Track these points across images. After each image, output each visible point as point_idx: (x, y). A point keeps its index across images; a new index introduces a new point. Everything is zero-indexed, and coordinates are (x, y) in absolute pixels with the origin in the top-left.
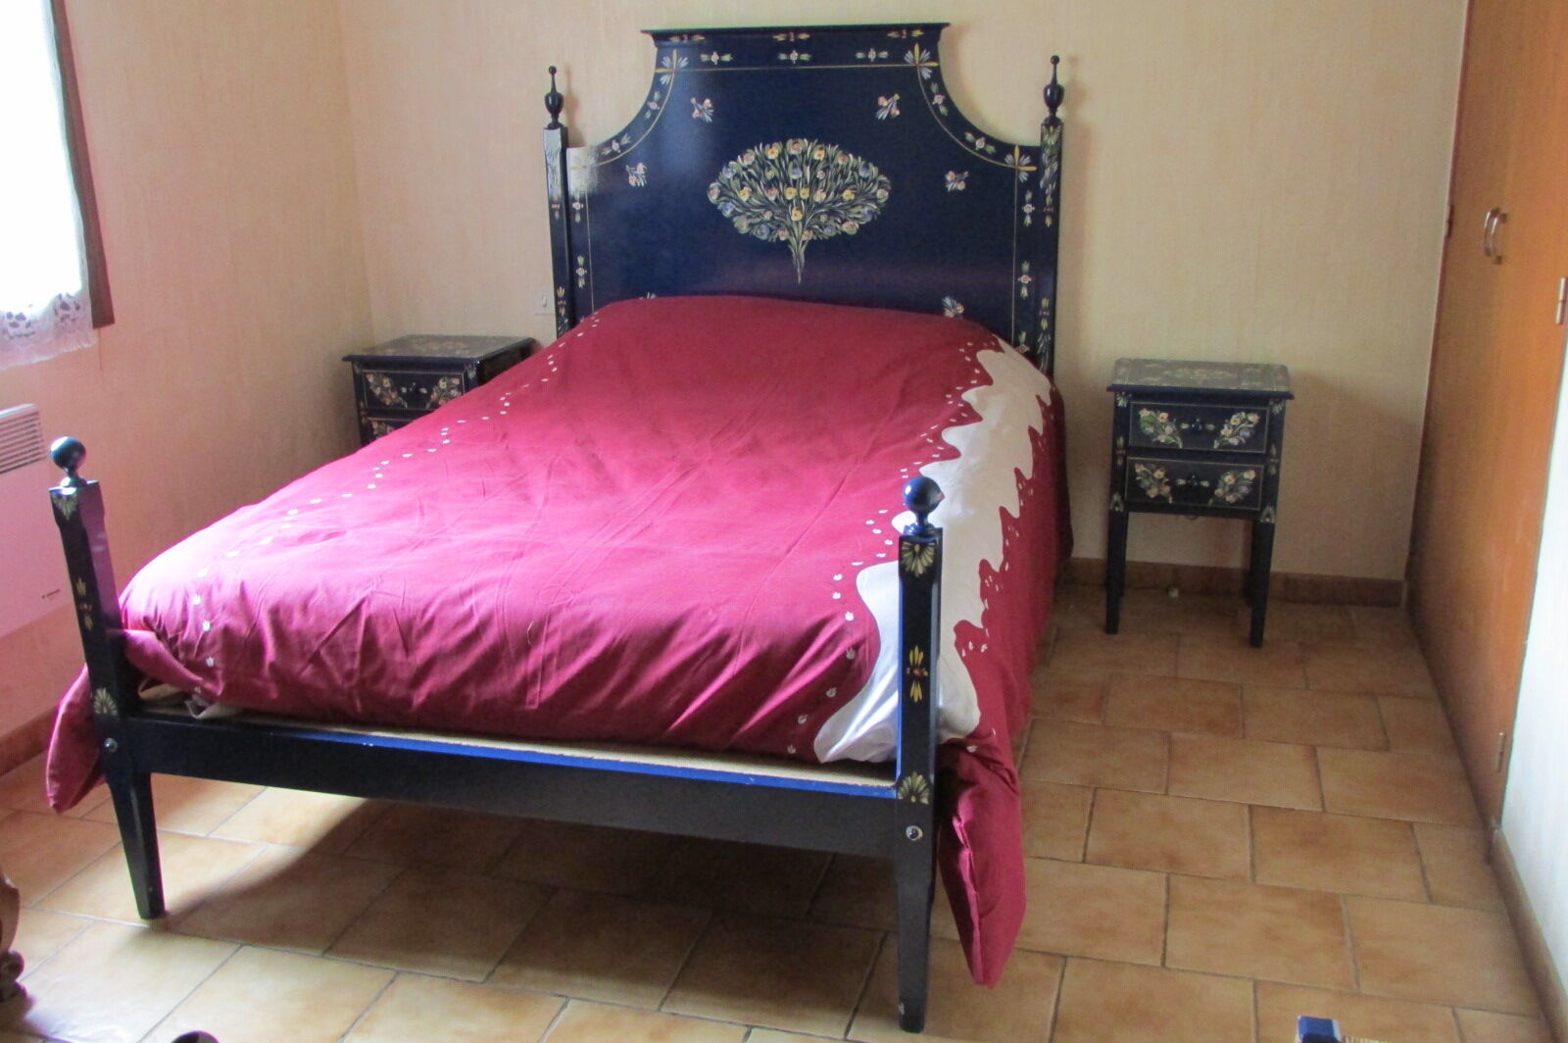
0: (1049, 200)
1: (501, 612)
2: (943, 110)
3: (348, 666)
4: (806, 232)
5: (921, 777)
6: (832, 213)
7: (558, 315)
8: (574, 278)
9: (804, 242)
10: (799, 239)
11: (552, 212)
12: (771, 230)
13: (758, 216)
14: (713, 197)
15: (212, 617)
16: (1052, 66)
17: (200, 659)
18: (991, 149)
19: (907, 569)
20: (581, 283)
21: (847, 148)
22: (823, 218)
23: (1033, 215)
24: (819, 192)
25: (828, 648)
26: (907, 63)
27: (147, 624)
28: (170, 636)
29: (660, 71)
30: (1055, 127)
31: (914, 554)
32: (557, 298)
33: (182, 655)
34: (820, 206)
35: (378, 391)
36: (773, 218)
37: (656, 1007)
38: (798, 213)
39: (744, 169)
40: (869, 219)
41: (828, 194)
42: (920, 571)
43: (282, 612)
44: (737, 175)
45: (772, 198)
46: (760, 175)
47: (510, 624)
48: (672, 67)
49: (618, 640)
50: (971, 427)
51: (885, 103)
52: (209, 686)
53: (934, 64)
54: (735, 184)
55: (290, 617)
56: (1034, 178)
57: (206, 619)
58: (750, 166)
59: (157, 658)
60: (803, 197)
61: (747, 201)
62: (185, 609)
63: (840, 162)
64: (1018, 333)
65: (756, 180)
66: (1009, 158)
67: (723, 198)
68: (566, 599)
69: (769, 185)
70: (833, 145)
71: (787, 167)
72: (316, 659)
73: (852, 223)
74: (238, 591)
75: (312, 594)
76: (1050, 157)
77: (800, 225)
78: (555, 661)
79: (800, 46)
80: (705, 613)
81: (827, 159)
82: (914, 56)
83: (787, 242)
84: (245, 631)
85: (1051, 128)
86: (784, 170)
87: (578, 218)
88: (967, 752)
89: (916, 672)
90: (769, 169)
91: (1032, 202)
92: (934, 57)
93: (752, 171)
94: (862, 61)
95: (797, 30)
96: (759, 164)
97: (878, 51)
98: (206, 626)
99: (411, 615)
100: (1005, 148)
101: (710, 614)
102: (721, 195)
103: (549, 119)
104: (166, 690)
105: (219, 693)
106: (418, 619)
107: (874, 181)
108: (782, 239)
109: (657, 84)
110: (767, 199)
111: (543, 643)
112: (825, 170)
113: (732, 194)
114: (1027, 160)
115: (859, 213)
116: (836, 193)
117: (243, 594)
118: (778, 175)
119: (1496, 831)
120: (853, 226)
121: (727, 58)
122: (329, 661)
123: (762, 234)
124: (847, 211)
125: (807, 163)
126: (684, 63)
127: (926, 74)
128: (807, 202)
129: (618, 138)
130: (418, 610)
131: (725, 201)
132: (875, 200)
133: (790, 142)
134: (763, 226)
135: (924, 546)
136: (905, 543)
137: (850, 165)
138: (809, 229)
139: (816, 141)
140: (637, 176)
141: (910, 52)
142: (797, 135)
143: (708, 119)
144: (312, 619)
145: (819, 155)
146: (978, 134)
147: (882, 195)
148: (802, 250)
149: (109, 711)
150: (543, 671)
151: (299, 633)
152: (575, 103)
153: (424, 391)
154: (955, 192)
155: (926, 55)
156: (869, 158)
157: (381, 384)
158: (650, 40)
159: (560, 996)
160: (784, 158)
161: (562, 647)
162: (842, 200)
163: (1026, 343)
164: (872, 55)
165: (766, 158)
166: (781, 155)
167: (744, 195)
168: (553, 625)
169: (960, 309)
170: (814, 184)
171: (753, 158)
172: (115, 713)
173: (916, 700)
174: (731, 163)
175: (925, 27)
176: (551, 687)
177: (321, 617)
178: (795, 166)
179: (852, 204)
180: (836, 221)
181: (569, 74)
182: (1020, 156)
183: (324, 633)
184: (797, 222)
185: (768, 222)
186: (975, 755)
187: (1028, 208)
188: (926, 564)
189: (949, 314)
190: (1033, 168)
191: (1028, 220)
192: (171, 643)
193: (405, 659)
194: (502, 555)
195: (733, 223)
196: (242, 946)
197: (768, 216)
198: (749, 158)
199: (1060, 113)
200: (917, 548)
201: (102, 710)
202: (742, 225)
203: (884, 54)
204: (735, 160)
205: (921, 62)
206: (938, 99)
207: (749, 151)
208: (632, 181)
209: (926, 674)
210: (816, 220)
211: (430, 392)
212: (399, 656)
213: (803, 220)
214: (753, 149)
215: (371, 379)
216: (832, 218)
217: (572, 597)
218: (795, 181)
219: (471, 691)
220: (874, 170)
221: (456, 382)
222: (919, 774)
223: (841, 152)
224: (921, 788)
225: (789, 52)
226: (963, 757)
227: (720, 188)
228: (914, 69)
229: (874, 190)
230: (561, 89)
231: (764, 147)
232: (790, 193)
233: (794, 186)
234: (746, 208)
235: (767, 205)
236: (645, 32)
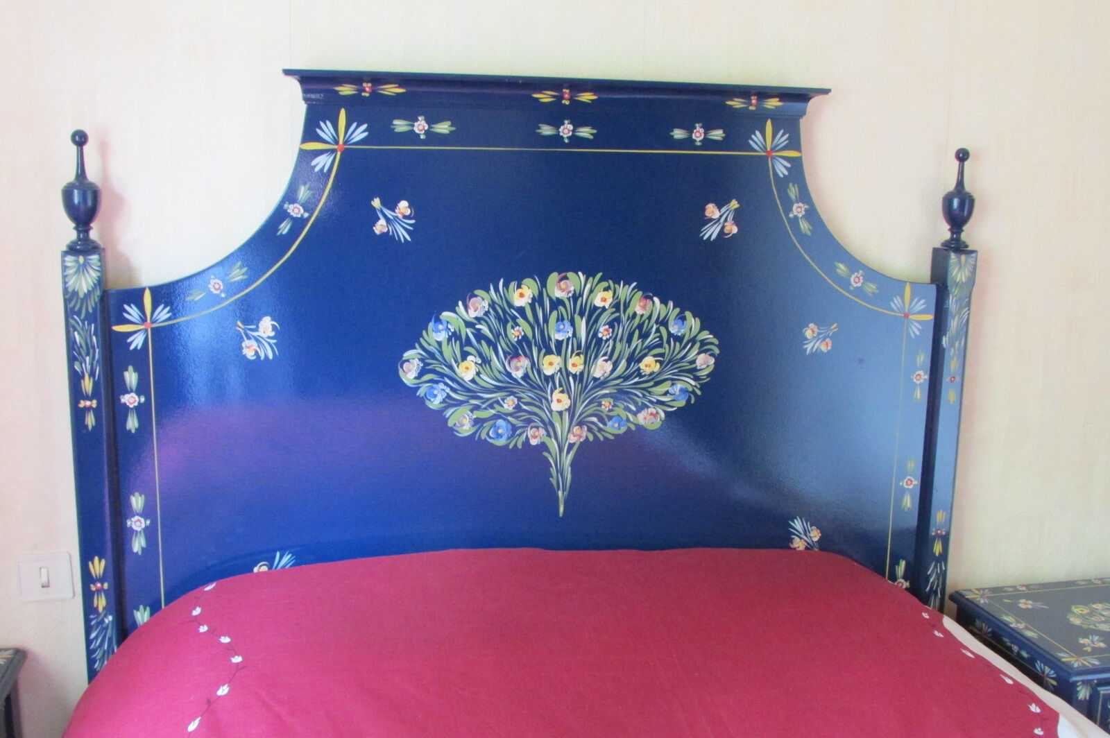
0: (951, 365)
2: (804, 226)
4: (576, 429)
6: (621, 395)
7: (89, 609)
8: (121, 536)
9: (571, 446)
10: (562, 443)
11: (78, 416)
12: (514, 429)
13: (491, 406)
14: (409, 374)
16: (957, 164)
18: (871, 288)
20: (138, 544)
21: (650, 288)
22: (606, 404)
23: (926, 387)
24: (600, 360)
26: (753, 150)
29: (313, 147)
32: (87, 578)
34: (601, 383)
36: (518, 408)
38: (564, 397)
39: (469, 324)
40: (681, 403)
41: (616, 366)
44: (455, 336)
45: (518, 375)
46: (498, 335)
48: (337, 142)
51: (716, 215)
53: (793, 154)
54: (450, 351)
56: (932, 331)
58: (478, 320)
60: (572, 370)
61: (473, 381)
63: (639, 311)
64: (894, 562)
65: (489, 342)
66: (897, 303)
67: (427, 377)
69: (513, 353)
70: (628, 283)
71: (546, 320)
73: (652, 410)
77: (566, 416)
79: (579, 115)
81: (616, 306)
82: (764, 140)
83: (543, 447)
86: (539, 325)
87: (132, 423)
90: (515, 324)
91: (925, 367)
92: (795, 143)
93: (485, 329)
95: (578, 85)
96: (498, 317)
97: (708, 128)
100: (889, 287)
102: (422, 373)
103: (67, 231)
107: (693, 341)
108: (534, 442)
109: (303, 172)
110: (509, 375)
112: (611, 324)
113: (447, 371)
114: (920, 305)
115: (666, 393)
116: (629, 361)
118: (530, 334)
120: (655, 415)
121: (443, 128)
123: (499, 436)
124: (646, 391)
125: (582, 314)
126: (360, 133)
127: (781, 169)
128: (579, 378)
129: (219, 270)
131: (431, 381)
132: (693, 372)
133: (554, 277)
134: (500, 422)
137: (654, 318)
138: (580, 424)
139: (599, 275)
140: (257, 340)
141: (757, 133)
142: (565, 267)
143: (405, 236)
145: (604, 300)
146: (854, 264)
147: (705, 363)
148: (568, 460)
152: (119, 201)
154: (818, 355)
155: (782, 139)
156: (685, 303)
158: (294, 86)
160: (542, 304)
162: (638, 372)
163: (905, 577)
164: (698, 135)
165: (510, 306)
166: (537, 300)
169: (816, 536)
171: (486, 304)
174: (446, 315)
175: (783, 93)
178: (560, 319)
179: (656, 380)
180: (629, 410)
182: (913, 299)
184: (561, 413)
185: (511, 415)
187: (919, 377)
189: (799, 544)
190: (930, 317)
195: (446, 420)
197: (509, 404)
198: (479, 304)
202: (462, 422)
203: (717, 135)
204: (454, 308)
205: (773, 149)
207: (480, 293)
208: (249, 350)
210: (592, 408)
213: (571, 411)
214: (487, 290)
216: (622, 405)
218: (559, 344)
220: (693, 323)
223: (638, 294)
225: (557, 124)
227: (423, 359)
228: (763, 160)
229: (691, 357)
230: (92, 175)
231: (506, 285)
232: (551, 365)
233: (559, 353)
234: (471, 392)
235: (507, 385)
236: (288, 72)
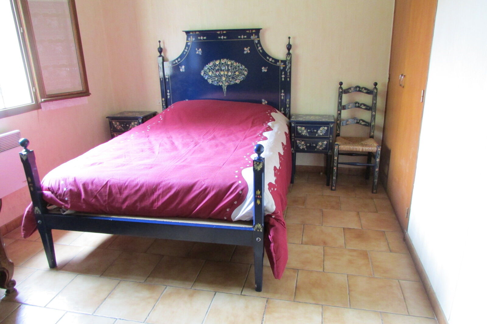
0: (288, 74)
1: (146, 183)
2: (261, 51)
3: (104, 199)
4: (227, 83)
5: (260, 224)
6: (233, 78)
7: (163, 105)
8: (167, 96)
9: (226, 86)
10: (225, 85)
11: (160, 79)
12: (217, 83)
13: (214, 79)
14: (202, 74)
15: (67, 187)
16: (288, 39)
17: (64, 198)
18: (273, 61)
19: (255, 169)
20: (169, 97)
21: (236, 61)
22: (231, 79)
23: (284, 78)
24: (229, 73)
25: (234, 191)
26: (251, 39)
27: (49, 189)
28: (55, 192)
29: (188, 41)
30: (290, 55)
31: (257, 165)
32: (162, 101)
33: (59, 197)
34: (230, 76)
35: (116, 126)
36: (218, 79)
37: (190, 288)
38: (224, 78)
39: (210, 67)
40: (242, 79)
41: (232, 73)
42: (259, 169)
43: (86, 185)
44: (208, 68)
45: (217, 74)
46: (214, 68)
47: (148, 186)
48: (191, 40)
49: (178, 190)
50: (270, 132)
51: (246, 50)
52: (66, 205)
53: (258, 39)
54: (208, 71)
55: (88, 186)
56: (285, 68)
57: (65, 187)
58: (211, 66)
59: (52, 198)
60: (225, 74)
62: (59, 185)
63: (235, 65)
64: (281, 108)
65: (213, 70)
66: (278, 63)
67: (205, 75)
68: (164, 179)
69: (217, 71)
70: (233, 60)
72: (96, 197)
73: (238, 80)
74: (73, 180)
75: (94, 180)
76: (288, 63)
77: (225, 81)
78: (161, 196)
79: (224, 35)
80: (201, 182)
81: (231, 64)
82: (253, 37)
83: (222, 86)
84: (76, 190)
85: (289, 55)
86: (220, 67)
87: (167, 80)
88: (272, 217)
89: (258, 197)
90: (217, 67)
91: (284, 74)
92: (258, 37)
93: (212, 68)
94: (239, 38)
95: (223, 30)
96: (214, 65)
98: (65, 189)
99: (121, 184)
100: (277, 61)
101: (203, 182)
102: (204, 74)
103: (159, 54)
104: (54, 207)
105: (69, 207)
106: (123, 185)
107: (244, 70)
108: (220, 85)
109: (187, 45)
110: (216, 74)
111: (158, 191)
112: (231, 67)
113: (207, 74)
114: (282, 64)
115: (240, 78)
116: (234, 73)
117: (75, 181)
119: (406, 233)
120: (239, 81)
121: (205, 38)
122: (99, 198)
123: (215, 84)
124: (237, 77)
125: (226, 65)
126: (194, 39)
127: (256, 42)
128: (226, 75)
129: (177, 59)
130: (123, 183)
131: (206, 75)
132: (244, 74)
133: (222, 60)
134: (215, 82)
135: (260, 163)
136: (255, 162)
137: (237, 66)
138: (227, 82)
139: (228, 59)
140: (182, 69)
142: (223, 58)
143: (200, 54)
144: (94, 186)
145: (229, 63)
146: (270, 57)
147: (246, 73)
148: (225, 88)
149: (39, 213)
150: (158, 199)
151: (91, 190)
152: (166, 50)
153: (128, 125)
154: (264, 72)
155: (256, 37)
156: (242, 64)
157: (116, 124)
158: (185, 33)
159: (164, 285)
160: (220, 64)
161: (163, 192)
162: (235, 74)
163: (283, 111)
164: (242, 37)
165: (216, 64)
166: (220, 63)
167: (210, 74)
168: (160, 186)
169: (266, 102)
170: (228, 70)
172: (40, 213)
173: (258, 204)
174: (207, 65)
175: (256, 29)
176: (160, 203)
177: (97, 186)
178: (223, 66)
179: (238, 76)
181: (164, 43)
182: (281, 63)
183: (98, 190)
186: (274, 218)
187: (283, 76)
188: (260, 168)
189: (263, 103)
190: (284, 66)
191: (283, 79)
192: (56, 194)
193: (120, 196)
194: (146, 168)
195: (208, 81)
196: (78, 274)
197: (216, 79)
198: (211, 64)
199: (291, 51)
200: (258, 163)
201: (36, 213)
202: (210, 81)
203: (245, 37)
204: (208, 64)
205: (255, 38)
206: (260, 48)
207: (211, 62)
208: (181, 70)
209: (261, 197)
210: (229, 80)
211: (129, 126)
212: (118, 196)
213: (226, 80)
215: (114, 123)
216: (233, 79)
217: (165, 178)
218: (223, 70)
219: (138, 204)
220: (243, 67)
221: (136, 123)
222: (259, 224)
223: (235, 62)
224: (260, 228)
225: (221, 36)
226: (271, 219)
227: (204, 72)
228: (253, 40)
229: (244, 72)
230: (162, 46)
231: (215, 61)
232: (222, 73)
233: (223, 71)
234: (211, 77)
235: (216, 76)
236: (183, 31)
